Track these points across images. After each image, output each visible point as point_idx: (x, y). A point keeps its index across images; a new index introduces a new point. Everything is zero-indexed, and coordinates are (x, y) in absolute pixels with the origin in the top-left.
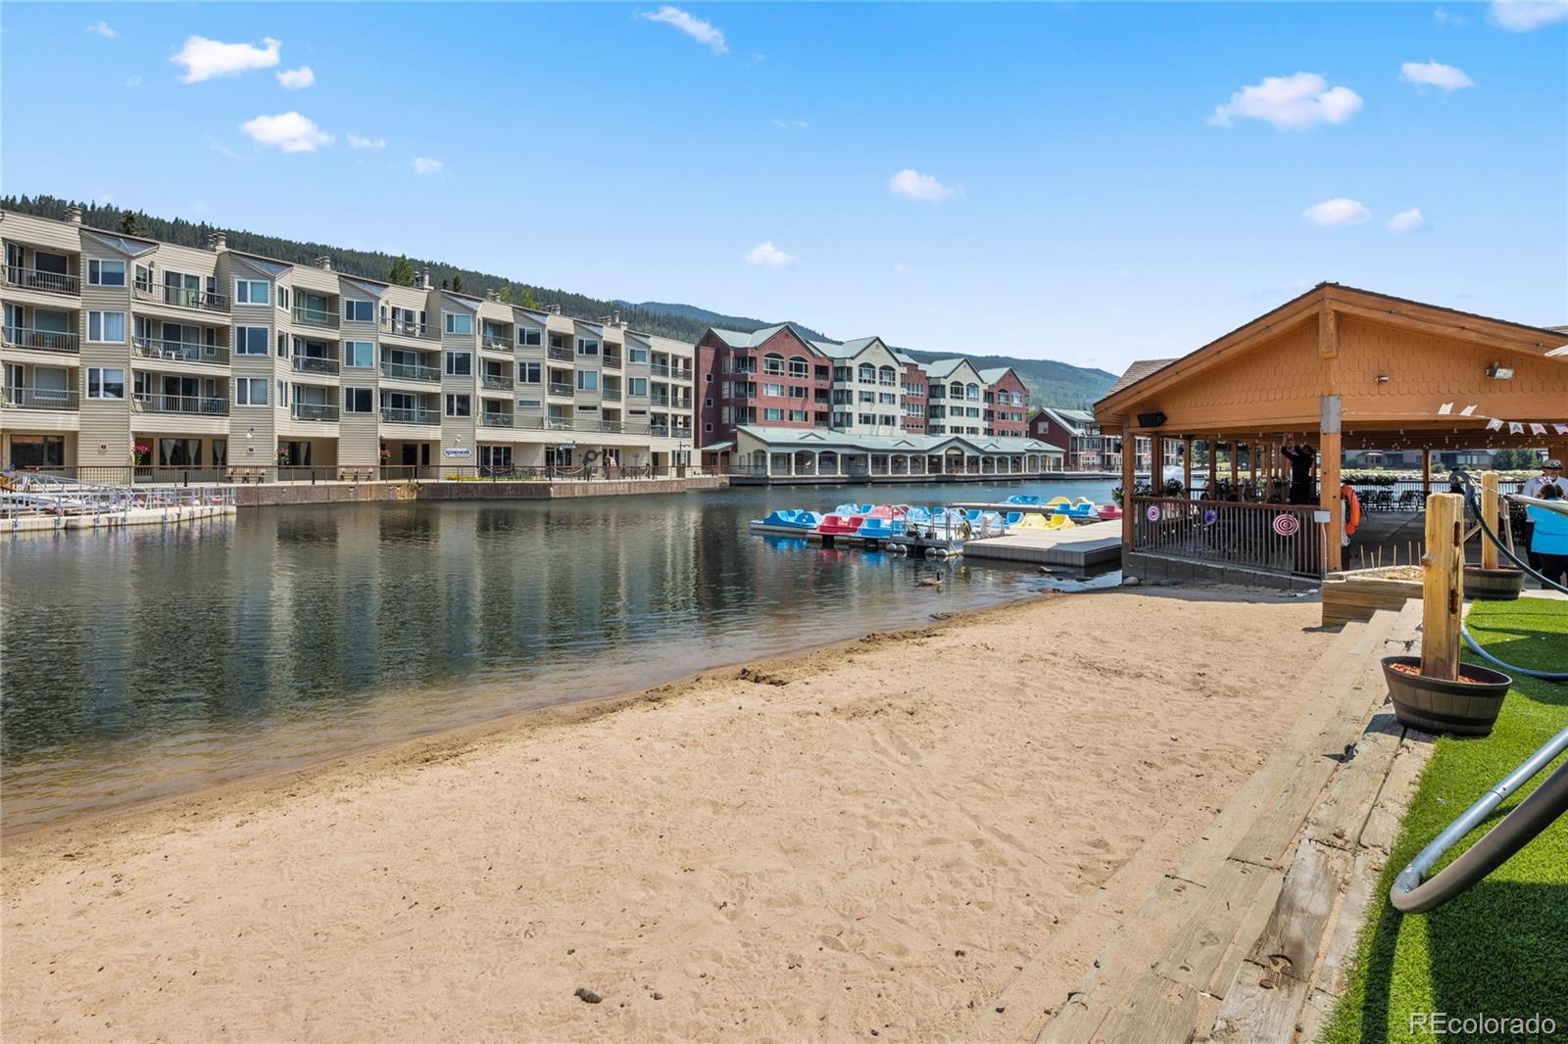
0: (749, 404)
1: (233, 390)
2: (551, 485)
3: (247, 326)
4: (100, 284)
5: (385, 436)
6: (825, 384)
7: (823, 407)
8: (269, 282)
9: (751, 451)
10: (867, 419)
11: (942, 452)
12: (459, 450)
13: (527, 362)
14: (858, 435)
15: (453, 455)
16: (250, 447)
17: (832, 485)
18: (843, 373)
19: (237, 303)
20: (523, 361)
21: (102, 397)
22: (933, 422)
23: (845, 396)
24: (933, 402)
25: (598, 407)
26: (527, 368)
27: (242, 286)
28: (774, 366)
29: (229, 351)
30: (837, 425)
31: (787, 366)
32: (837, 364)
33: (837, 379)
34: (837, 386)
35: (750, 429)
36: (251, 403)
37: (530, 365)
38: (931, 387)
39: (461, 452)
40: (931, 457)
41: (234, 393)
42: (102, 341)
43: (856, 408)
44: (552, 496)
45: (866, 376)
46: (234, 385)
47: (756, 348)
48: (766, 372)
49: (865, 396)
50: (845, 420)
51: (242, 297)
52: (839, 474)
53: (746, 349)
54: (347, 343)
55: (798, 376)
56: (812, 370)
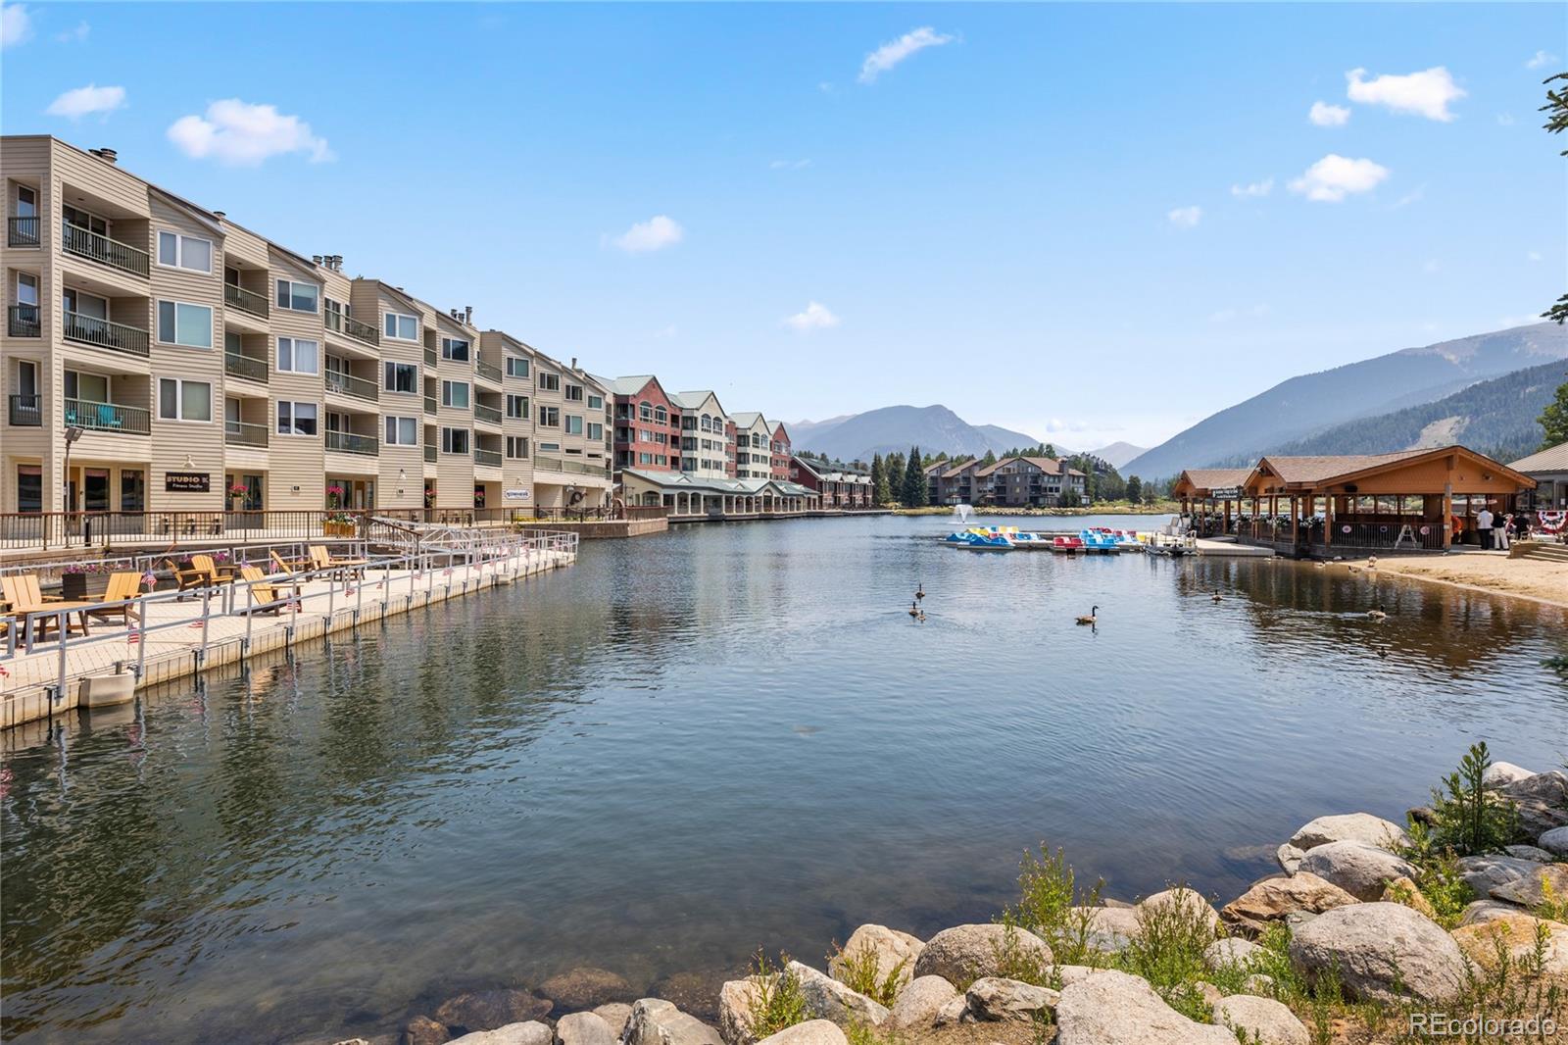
0: (631, 449)
1: (383, 429)
2: (628, 525)
3: (396, 362)
4: (291, 308)
5: (478, 478)
6: (677, 431)
7: (675, 452)
8: (417, 318)
9: (640, 493)
10: (706, 464)
11: (761, 495)
12: (520, 491)
13: (547, 405)
14: (701, 476)
15: (513, 497)
16: (400, 488)
17: (696, 523)
18: (690, 422)
19: (386, 337)
20: (543, 405)
21: (293, 434)
22: (741, 467)
23: (690, 444)
24: (741, 450)
25: (583, 451)
26: (547, 412)
27: (391, 318)
28: (646, 414)
29: (377, 386)
30: (685, 468)
31: (654, 413)
32: (685, 414)
33: (685, 428)
34: (686, 434)
35: (631, 470)
36: (400, 443)
37: (549, 409)
38: (739, 437)
39: (521, 494)
40: (756, 498)
41: (383, 431)
42: (293, 371)
43: (700, 454)
44: (630, 535)
45: (705, 427)
46: (383, 423)
47: (634, 396)
48: (641, 419)
49: (705, 444)
50: (690, 465)
51: (391, 331)
52: (702, 513)
53: (628, 396)
54: (444, 382)
55: (660, 423)
56: (669, 418)
